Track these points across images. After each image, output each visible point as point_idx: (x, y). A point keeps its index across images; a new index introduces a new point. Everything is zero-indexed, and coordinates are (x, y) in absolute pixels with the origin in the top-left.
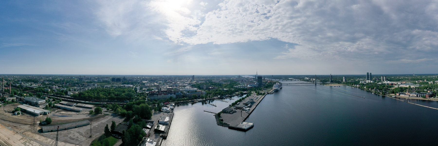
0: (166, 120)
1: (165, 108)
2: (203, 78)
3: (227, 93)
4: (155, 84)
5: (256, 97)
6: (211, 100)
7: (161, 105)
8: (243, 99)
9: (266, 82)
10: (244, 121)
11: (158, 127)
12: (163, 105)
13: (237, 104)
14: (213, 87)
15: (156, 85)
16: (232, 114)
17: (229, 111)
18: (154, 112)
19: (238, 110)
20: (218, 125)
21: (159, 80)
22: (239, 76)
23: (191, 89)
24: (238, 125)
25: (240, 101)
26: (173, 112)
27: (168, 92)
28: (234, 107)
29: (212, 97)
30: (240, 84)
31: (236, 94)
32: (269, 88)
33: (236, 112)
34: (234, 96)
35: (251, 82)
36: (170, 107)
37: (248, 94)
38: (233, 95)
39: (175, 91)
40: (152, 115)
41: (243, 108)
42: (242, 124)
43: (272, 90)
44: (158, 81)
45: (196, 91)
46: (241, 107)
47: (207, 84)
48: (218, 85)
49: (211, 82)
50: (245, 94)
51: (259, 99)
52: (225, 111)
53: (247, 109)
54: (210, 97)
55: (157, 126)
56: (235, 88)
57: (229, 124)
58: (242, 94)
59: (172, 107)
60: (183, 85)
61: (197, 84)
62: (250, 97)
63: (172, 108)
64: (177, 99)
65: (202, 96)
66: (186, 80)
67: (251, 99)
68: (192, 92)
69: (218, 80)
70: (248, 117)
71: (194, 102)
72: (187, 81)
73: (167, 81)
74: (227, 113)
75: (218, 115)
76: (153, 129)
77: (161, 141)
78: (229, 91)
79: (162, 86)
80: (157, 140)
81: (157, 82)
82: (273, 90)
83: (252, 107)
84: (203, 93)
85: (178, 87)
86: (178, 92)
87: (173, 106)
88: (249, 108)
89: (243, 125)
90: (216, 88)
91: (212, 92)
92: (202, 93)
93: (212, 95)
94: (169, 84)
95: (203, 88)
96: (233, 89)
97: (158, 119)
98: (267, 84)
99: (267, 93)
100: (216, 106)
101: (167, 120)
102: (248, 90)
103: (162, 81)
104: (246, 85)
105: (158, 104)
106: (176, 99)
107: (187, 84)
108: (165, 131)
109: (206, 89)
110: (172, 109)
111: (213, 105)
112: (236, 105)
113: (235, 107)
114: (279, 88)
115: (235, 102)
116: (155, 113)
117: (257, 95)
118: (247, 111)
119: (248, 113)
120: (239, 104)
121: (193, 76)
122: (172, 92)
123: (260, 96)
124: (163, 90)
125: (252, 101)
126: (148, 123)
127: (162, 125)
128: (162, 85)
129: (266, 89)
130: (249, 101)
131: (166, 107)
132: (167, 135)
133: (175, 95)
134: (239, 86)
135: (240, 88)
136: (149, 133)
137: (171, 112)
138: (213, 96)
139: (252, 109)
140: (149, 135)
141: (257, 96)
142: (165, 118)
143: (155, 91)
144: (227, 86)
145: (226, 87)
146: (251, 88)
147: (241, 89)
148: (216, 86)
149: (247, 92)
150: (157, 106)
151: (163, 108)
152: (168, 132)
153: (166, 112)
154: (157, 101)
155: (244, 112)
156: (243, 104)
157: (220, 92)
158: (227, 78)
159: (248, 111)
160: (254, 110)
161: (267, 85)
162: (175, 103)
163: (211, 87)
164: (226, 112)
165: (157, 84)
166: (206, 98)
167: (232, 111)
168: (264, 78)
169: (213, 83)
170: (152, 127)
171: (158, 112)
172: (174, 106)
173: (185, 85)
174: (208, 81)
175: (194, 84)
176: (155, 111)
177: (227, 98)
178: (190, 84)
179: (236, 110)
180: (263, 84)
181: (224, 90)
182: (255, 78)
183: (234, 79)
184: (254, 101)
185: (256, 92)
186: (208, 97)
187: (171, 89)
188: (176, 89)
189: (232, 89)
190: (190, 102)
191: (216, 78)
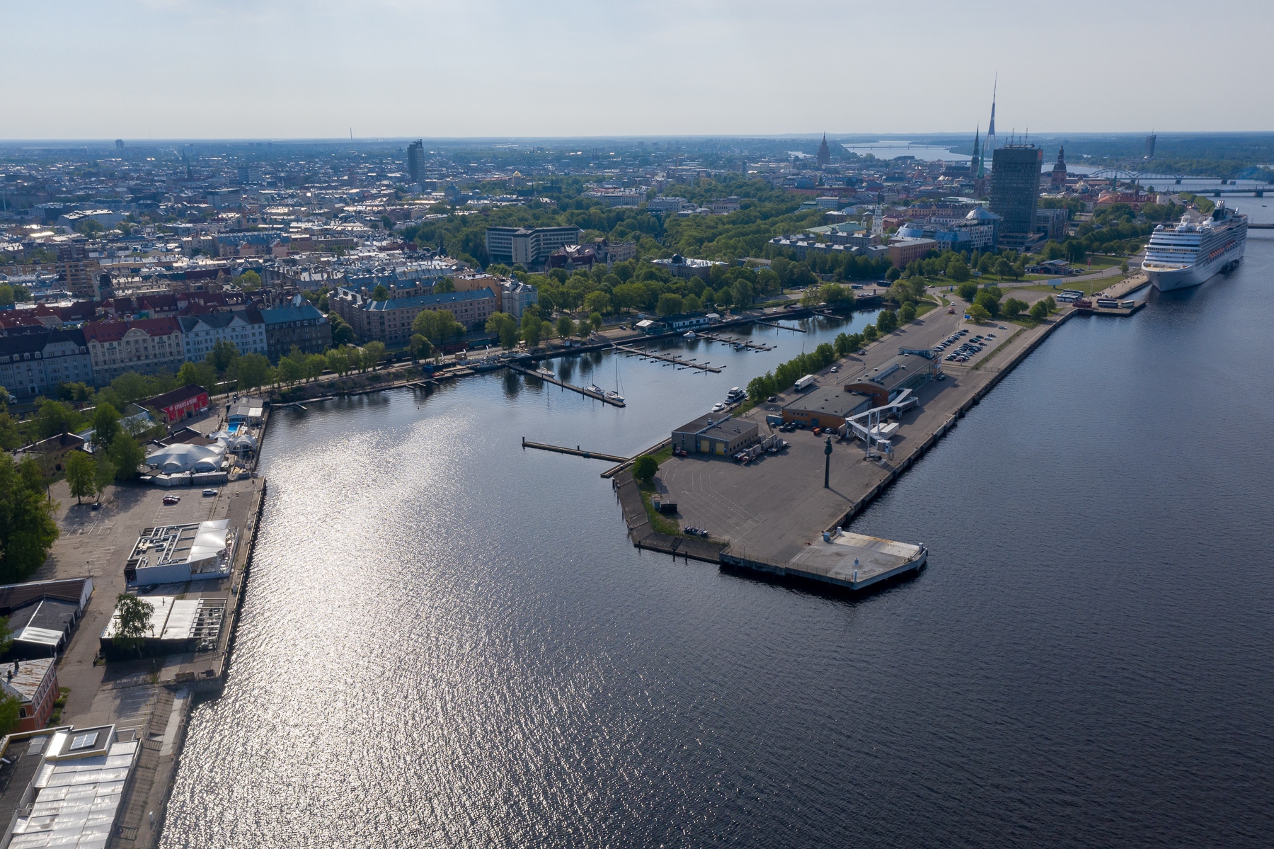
0: (196, 553)
1: (177, 448)
2: (501, 167)
3: (711, 300)
4: (39, 234)
5: (965, 340)
6: (577, 353)
7: (134, 426)
8: (850, 346)
9: (1074, 208)
10: (847, 524)
11: (135, 615)
12: (151, 425)
13: (797, 391)
14: (590, 243)
15: (48, 243)
16: (749, 463)
17: (726, 444)
18: (75, 500)
19: (802, 437)
20: (638, 546)
21: (80, 199)
22: (825, 149)
23: (399, 270)
24: (794, 550)
25: (822, 362)
26: (261, 472)
27: (182, 304)
28: (767, 408)
29: (585, 331)
30: (826, 220)
31: (788, 304)
32: (1097, 262)
33: (783, 450)
34: (767, 322)
35: (925, 205)
36: (222, 434)
37: (897, 304)
38: (768, 311)
39: (249, 294)
40: (53, 534)
41: (841, 420)
42: (833, 549)
43: (1133, 282)
44: (58, 205)
45: (447, 285)
46: (830, 411)
47: (536, 217)
48: (632, 227)
49: (579, 205)
50: (868, 304)
51: (992, 355)
52: (698, 439)
53: (875, 430)
54: (565, 329)
55: (117, 613)
56: (779, 251)
57: (725, 538)
58: (842, 309)
59: (242, 435)
60: (325, 232)
61: (450, 220)
62: (910, 336)
63: (243, 439)
64: (283, 359)
65: (499, 322)
66: (350, 184)
67: (918, 347)
68: (417, 290)
69: (637, 185)
70: (881, 493)
71: (438, 374)
72: (362, 198)
73: (157, 197)
74: (711, 455)
75: (637, 476)
76: (86, 646)
77: (175, 720)
78: (727, 283)
79: (112, 256)
80: (139, 720)
81: (50, 218)
82: (1145, 279)
83: (921, 420)
84: (511, 297)
85: (280, 253)
86: (282, 298)
87: (254, 423)
88: (893, 425)
89: (838, 554)
90: (622, 250)
91: (589, 289)
92: (501, 297)
93: (584, 315)
94: (187, 232)
95: (508, 259)
96: (764, 264)
97: (118, 553)
98: (1085, 218)
99: (1070, 308)
100: (619, 404)
101: (212, 545)
102: (895, 276)
103: (113, 203)
104: (878, 230)
105: (106, 429)
106: (275, 362)
107: (358, 227)
108: (206, 638)
109: (534, 265)
110: (249, 454)
111: (598, 396)
112: (788, 400)
113: (777, 409)
114: (1208, 261)
115: (782, 369)
116: (80, 514)
117: (978, 322)
118: (874, 451)
119: (886, 466)
120: (809, 388)
121: (415, 148)
122: (225, 304)
123: (1001, 331)
124: (126, 287)
125: (923, 368)
126: (20, 614)
127: (169, 599)
128: (116, 239)
129: (1071, 274)
130: (895, 370)
131: (188, 436)
132: (227, 664)
133: (260, 329)
134: (819, 238)
135: (829, 257)
136: (56, 690)
137: (242, 478)
138: (597, 322)
139: (918, 433)
140: (59, 706)
141: (974, 330)
142: (188, 532)
143: (42, 310)
144: (710, 232)
145: (700, 241)
146: (928, 253)
147: (836, 263)
148: (622, 234)
149: (881, 291)
150: (94, 441)
151: (159, 452)
152: (233, 639)
153: (190, 484)
154: (83, 398)
155: (854, 451)
156: (849, 389)
157: (654, 284)
158: (712, 164)
159: (882, 447)
160: (934, 442)
161: (1086, 229)
162: (271, 393)
163: (571, 249)
164: (705, 446)
165: (58, 239)
166: (534, 339)
167: (753, 439)
168: (1060, 167)
169: (593, 210)
170: (71, 630)
171: (116, 495)
172: (264, 425)
173: (341, 233)
174: (545, 191)
175: (426, 224)
176: (77, 492)
177: (709, 341)
178: (385, 222)
179: (781, 435)
180: (1046, 219)
181: (686, 272)
182: (975, 161)
183: (773, 171)
184: (946, 367)
185: (968, 295)
186: (549, 332)
187: (211, 273)
188: (259, 269)
189: (754, 265)
190: (398, 376)
191: (613, 165)
